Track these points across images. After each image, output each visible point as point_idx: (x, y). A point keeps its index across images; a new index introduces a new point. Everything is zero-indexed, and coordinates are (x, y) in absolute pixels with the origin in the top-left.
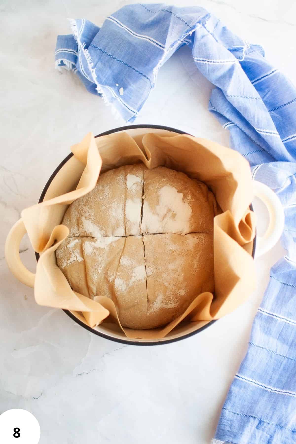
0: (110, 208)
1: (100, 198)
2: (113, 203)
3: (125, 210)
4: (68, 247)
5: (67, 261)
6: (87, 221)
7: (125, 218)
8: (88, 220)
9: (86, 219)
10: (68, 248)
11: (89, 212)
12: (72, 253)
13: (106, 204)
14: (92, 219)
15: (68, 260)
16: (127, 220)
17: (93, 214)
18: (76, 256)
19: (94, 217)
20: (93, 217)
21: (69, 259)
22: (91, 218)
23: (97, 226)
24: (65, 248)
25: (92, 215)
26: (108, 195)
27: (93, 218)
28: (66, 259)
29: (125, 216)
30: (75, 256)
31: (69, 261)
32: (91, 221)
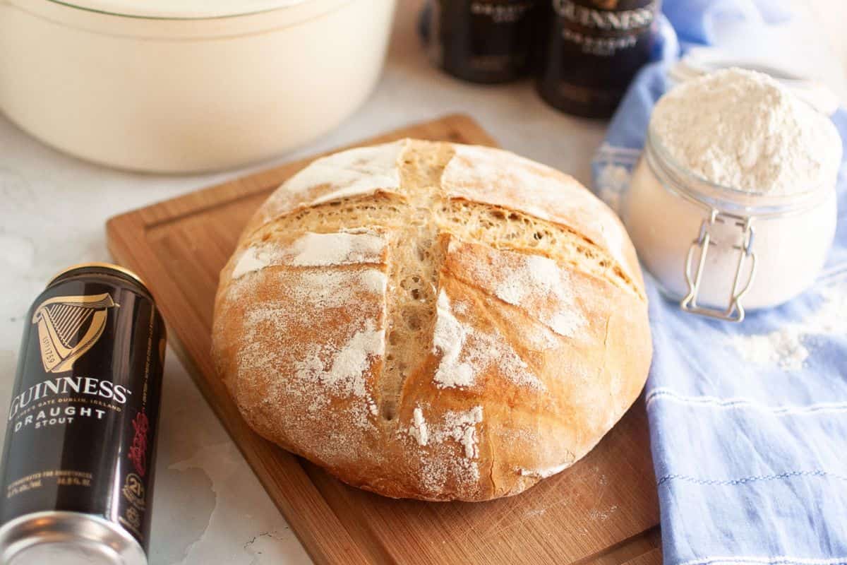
0: (309, 301)
1: (278, 328)
2: (298, 294)
3: (319, 267)
4: (425, 444)
5: (465, 457)
6: (334, 363)
7: (339, 267)
8: (332, 361)
9: (331, 367)
10: (428, 446)
11: (312, 357)
12: (451, 433)
13: (297, 313)
14: (333, 349)
15: (464, 455)
16: (345, 261)
17: (319, 347)
18: (464, 425)
19: (326, 344)
20: (326, 347)
21: (464, 447)
22: (328, 352)
23: (352, 337)
24: (423, 456)
25: (322, 350)
26: (274, 309)
27: (330, 348)
28: (459, 459)
29: (334, 268)
30: (461, 426)
31: (470, 453)
32: (336, 352)
